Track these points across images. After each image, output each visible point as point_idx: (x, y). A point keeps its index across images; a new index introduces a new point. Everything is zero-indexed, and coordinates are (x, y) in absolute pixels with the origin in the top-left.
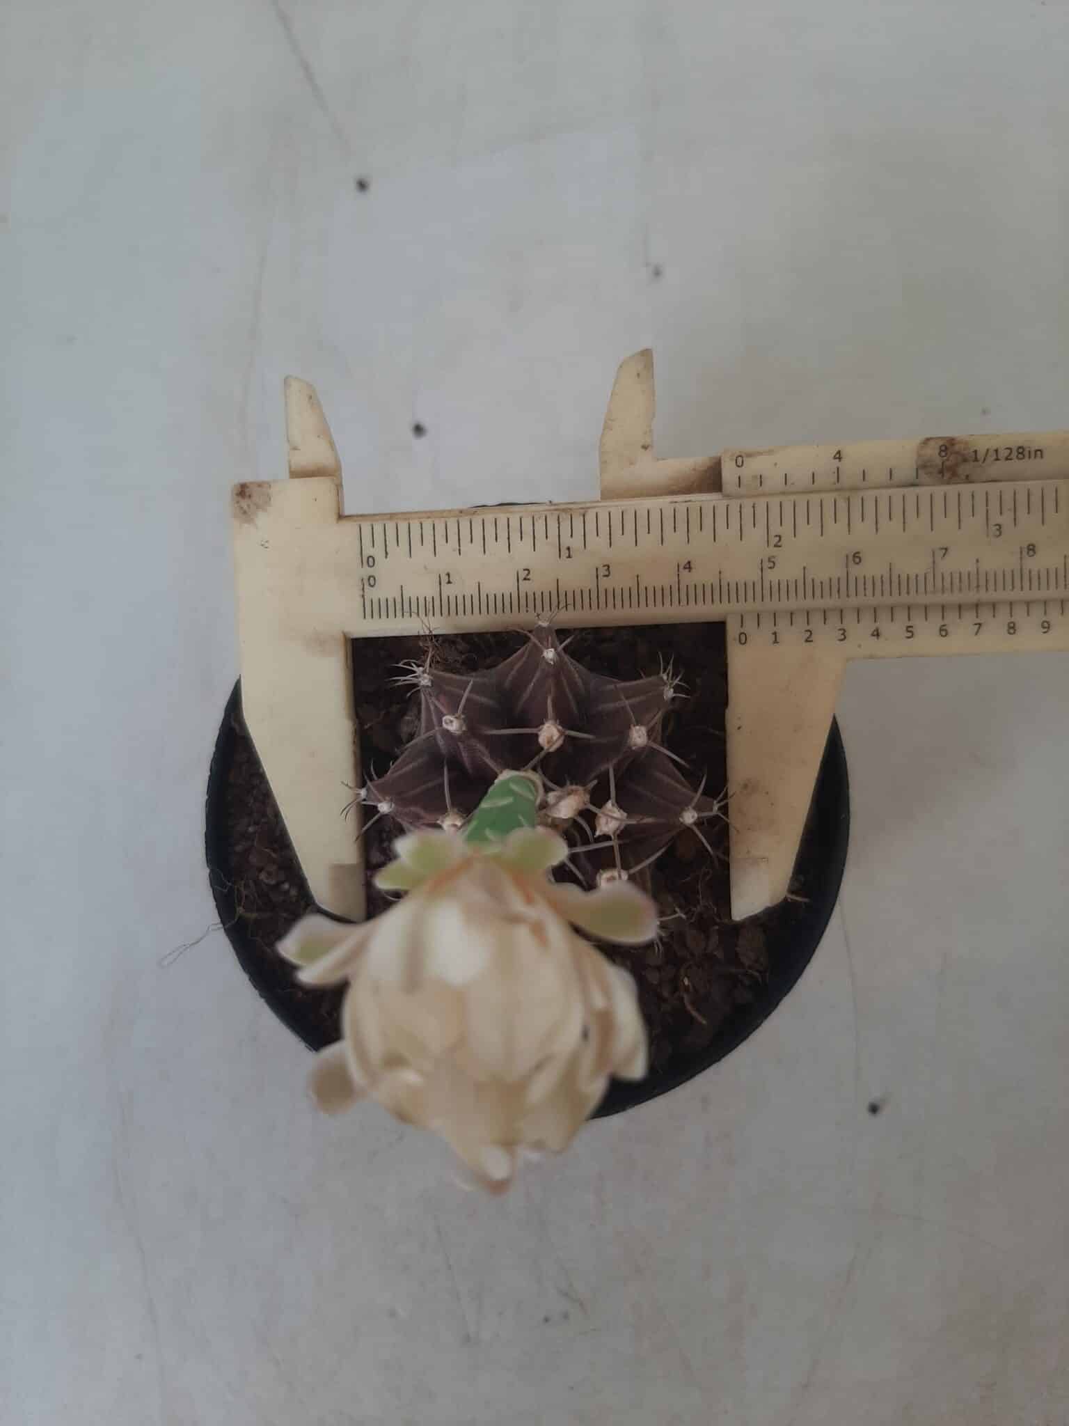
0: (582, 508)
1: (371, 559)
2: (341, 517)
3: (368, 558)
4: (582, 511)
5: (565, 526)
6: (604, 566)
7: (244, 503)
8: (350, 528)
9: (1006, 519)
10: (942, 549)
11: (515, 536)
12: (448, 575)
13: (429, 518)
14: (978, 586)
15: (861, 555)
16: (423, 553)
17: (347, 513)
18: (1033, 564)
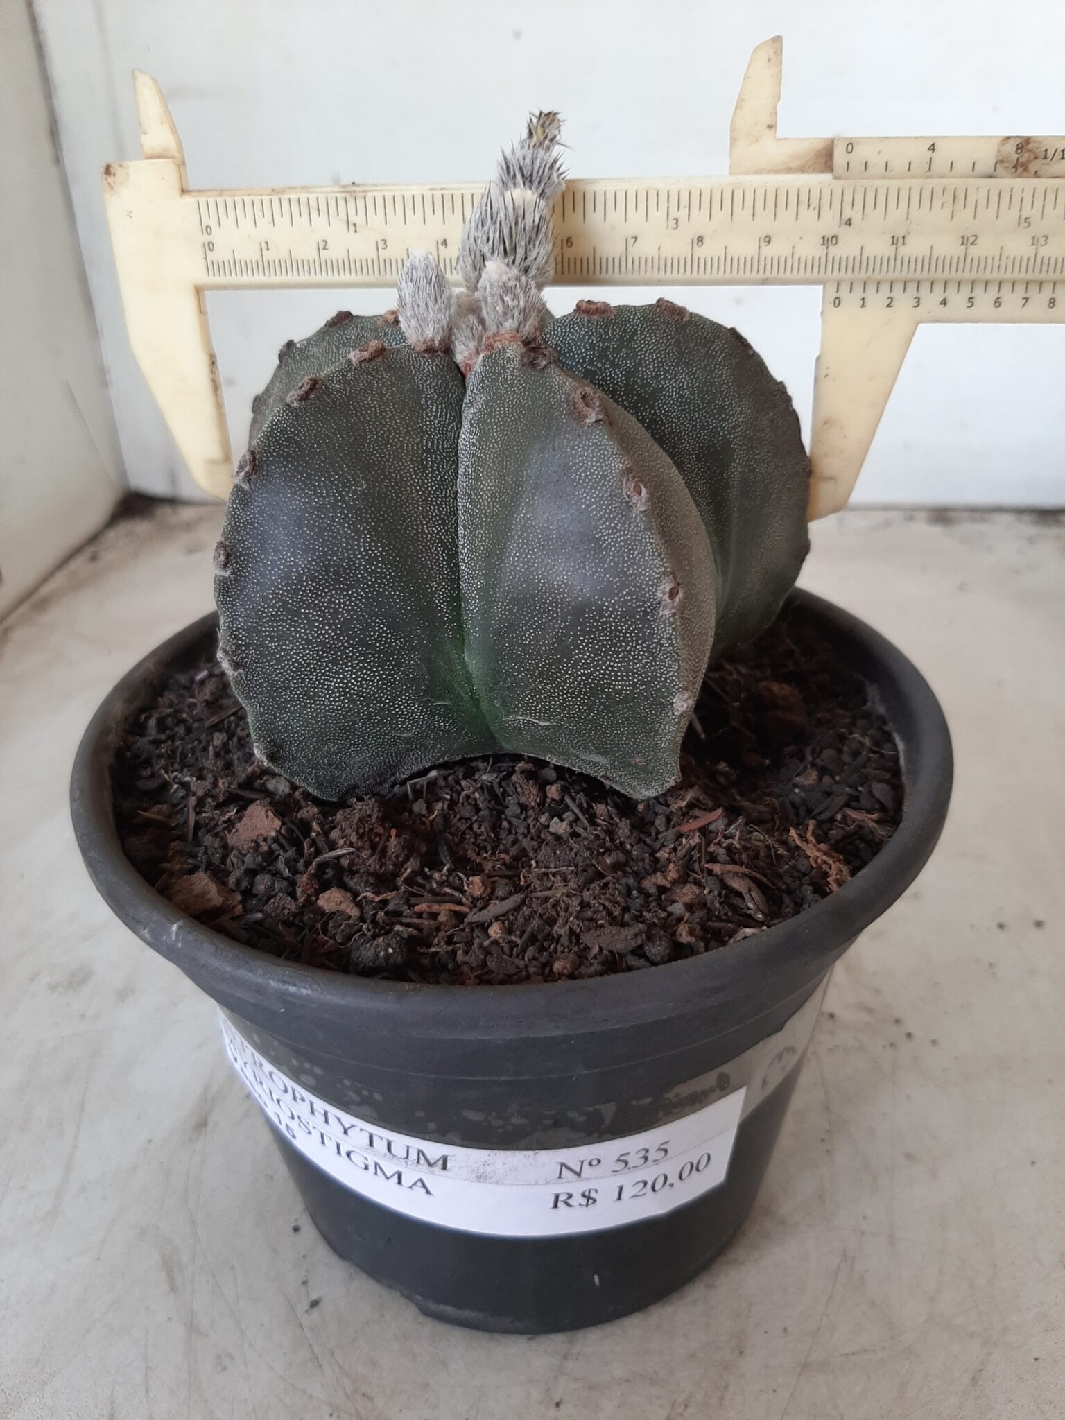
0: (364, 191)
1: (209, 229)
2: (184, 191)
3: (207, 227)
4: (363, 194)
5: (351, 205)
6: (383, 240)
7: (111, 179)
8: (189, 200)
9: (682, 215)
10: (632, 238)
11: (314, 213)
12: (267, 243)
13: (249, 195)
14: (659, 269)
15: (572, 240)
16: (245, 223)
17: (191, 187)
18: (701, 252)
